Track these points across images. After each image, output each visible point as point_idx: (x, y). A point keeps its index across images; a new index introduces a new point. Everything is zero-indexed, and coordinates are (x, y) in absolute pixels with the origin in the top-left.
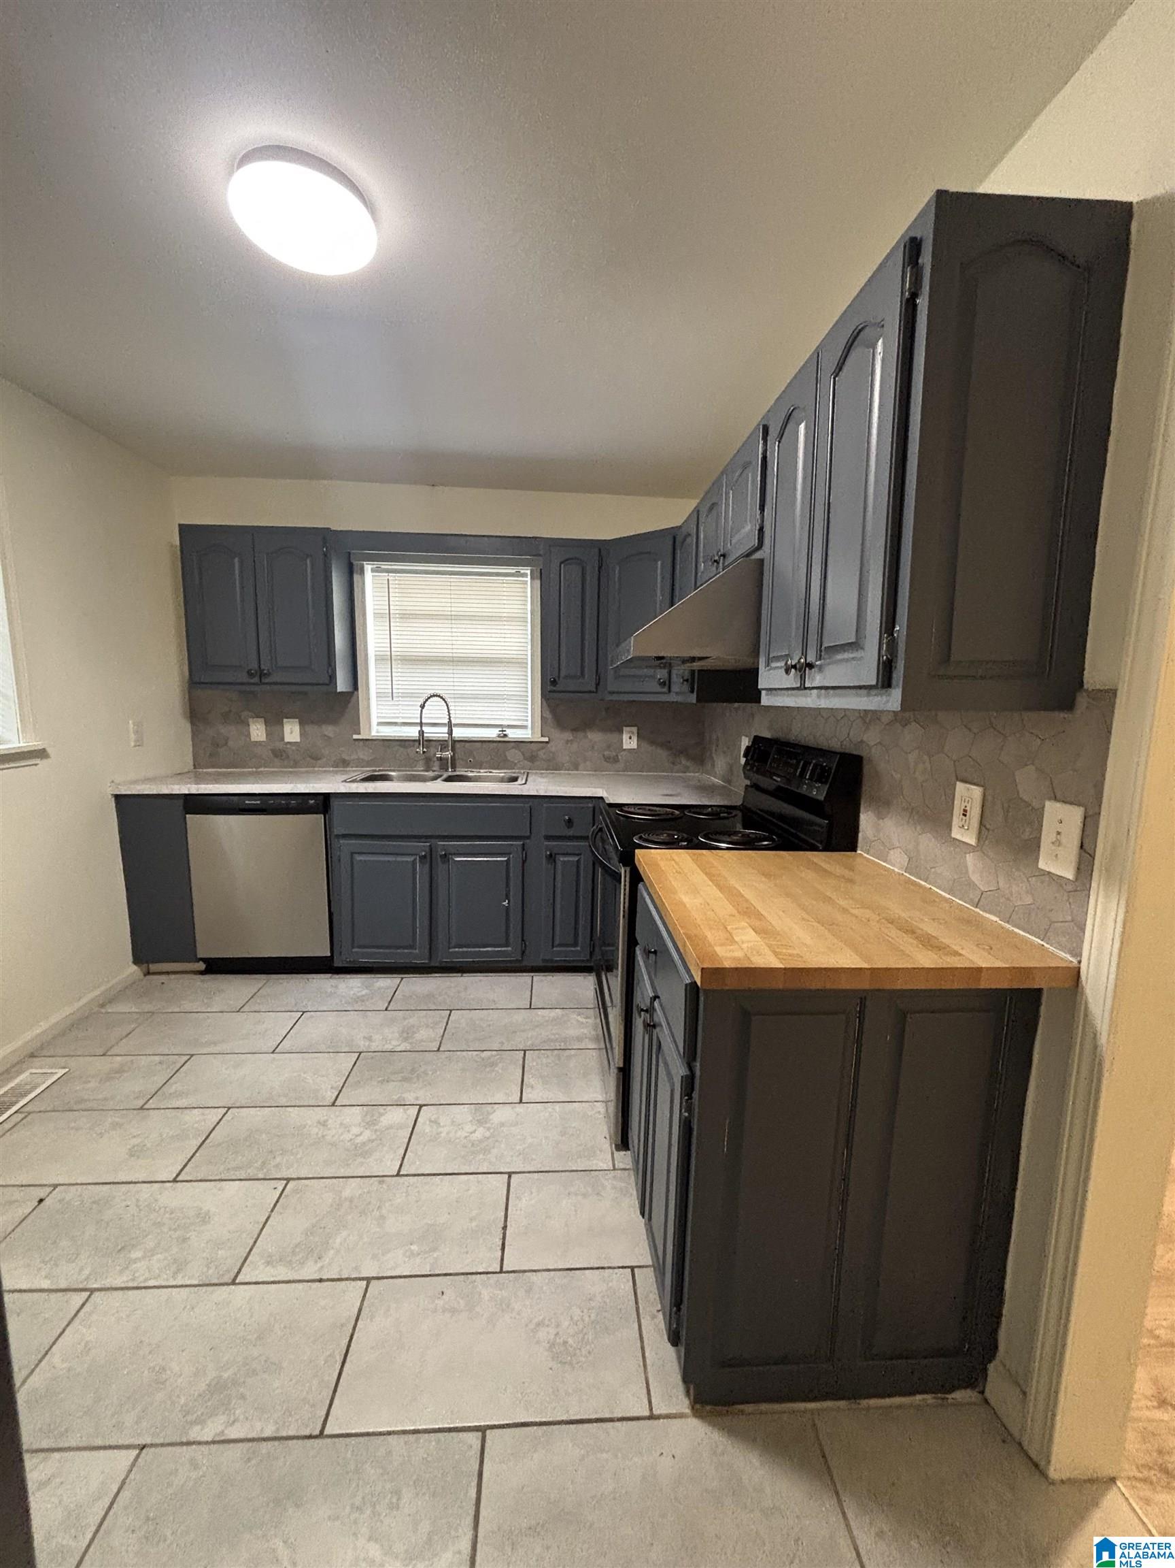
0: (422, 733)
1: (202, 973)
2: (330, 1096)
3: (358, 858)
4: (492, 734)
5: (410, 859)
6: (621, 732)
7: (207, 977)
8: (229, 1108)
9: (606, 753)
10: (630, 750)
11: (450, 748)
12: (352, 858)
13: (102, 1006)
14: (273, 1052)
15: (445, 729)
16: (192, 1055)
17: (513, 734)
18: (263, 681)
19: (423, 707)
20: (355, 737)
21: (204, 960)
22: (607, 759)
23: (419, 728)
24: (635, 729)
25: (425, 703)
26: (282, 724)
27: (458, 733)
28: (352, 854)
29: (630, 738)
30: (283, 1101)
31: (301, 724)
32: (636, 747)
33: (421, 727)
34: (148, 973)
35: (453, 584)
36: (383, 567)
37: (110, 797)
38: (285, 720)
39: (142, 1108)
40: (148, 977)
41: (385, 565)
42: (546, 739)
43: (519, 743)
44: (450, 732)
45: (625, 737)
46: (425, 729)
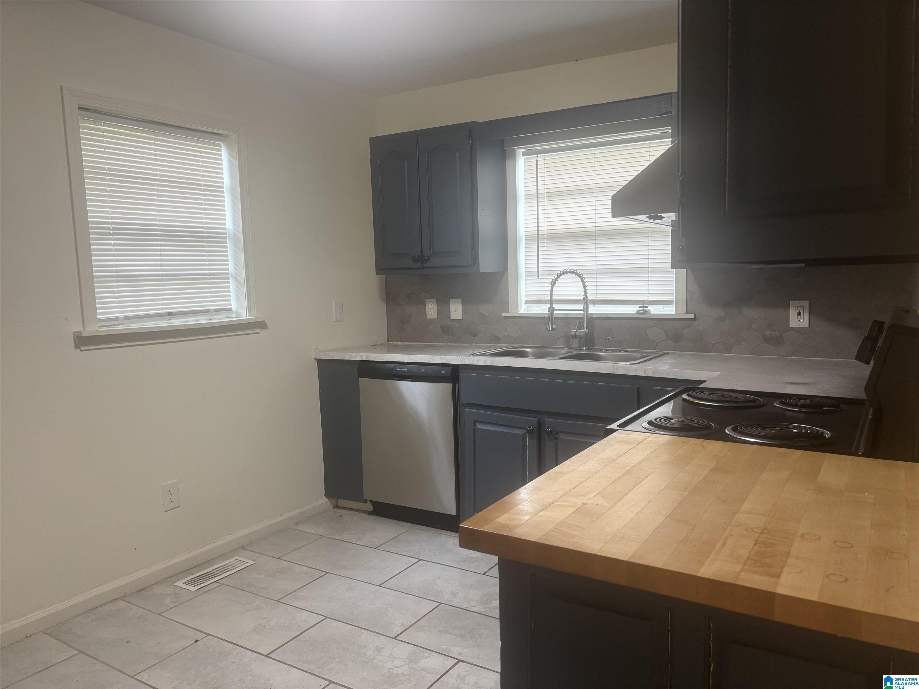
0: (552, 310)
1: (370, 513)
2: (397, 630)
3: (480, 426)
4: (631, 310)
5: (522, 432)
6: (787, 307)
7: (372, 517)
8: (327, 618)
9: (768, 333)
10: (799, 330)
11: (585, 326)
12: (474, 425)
13: (297, 524)
14: (379, 586)
15: (581, 307)
16: (327, 573)
17: (655, 310)
18: (424, 265)
19: (553, 283)
20: (504, 314)
21: (374, 503)
22: (767, 340)
23: (549, 305)
24: (806, 303)
25: (556, 279)
26: (449, 304)
27: (594, 310)
28: (475, 422)
29: (799, 314)
30: (363, 624)
31: (463, 303)
32: (807, 326)
33: (552, 304)
34: (336, 507)
35: (597, 156)
36: (535, 148)
37: (314, 360)
38: (451, 300)
39: (278, 601)
40: (335, 510)
41: (537, 147)
42: (692, 316)
43: (661, 320)
44: (586, 309)
45: (793, 313)
46: (556, 306)
